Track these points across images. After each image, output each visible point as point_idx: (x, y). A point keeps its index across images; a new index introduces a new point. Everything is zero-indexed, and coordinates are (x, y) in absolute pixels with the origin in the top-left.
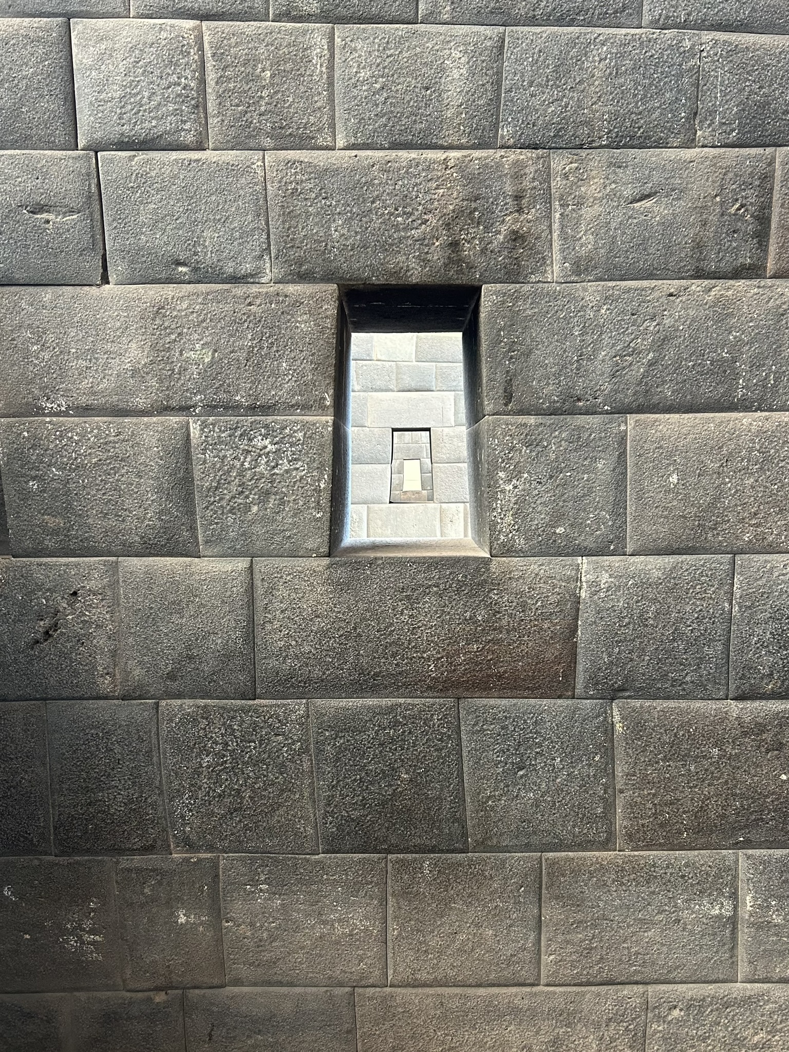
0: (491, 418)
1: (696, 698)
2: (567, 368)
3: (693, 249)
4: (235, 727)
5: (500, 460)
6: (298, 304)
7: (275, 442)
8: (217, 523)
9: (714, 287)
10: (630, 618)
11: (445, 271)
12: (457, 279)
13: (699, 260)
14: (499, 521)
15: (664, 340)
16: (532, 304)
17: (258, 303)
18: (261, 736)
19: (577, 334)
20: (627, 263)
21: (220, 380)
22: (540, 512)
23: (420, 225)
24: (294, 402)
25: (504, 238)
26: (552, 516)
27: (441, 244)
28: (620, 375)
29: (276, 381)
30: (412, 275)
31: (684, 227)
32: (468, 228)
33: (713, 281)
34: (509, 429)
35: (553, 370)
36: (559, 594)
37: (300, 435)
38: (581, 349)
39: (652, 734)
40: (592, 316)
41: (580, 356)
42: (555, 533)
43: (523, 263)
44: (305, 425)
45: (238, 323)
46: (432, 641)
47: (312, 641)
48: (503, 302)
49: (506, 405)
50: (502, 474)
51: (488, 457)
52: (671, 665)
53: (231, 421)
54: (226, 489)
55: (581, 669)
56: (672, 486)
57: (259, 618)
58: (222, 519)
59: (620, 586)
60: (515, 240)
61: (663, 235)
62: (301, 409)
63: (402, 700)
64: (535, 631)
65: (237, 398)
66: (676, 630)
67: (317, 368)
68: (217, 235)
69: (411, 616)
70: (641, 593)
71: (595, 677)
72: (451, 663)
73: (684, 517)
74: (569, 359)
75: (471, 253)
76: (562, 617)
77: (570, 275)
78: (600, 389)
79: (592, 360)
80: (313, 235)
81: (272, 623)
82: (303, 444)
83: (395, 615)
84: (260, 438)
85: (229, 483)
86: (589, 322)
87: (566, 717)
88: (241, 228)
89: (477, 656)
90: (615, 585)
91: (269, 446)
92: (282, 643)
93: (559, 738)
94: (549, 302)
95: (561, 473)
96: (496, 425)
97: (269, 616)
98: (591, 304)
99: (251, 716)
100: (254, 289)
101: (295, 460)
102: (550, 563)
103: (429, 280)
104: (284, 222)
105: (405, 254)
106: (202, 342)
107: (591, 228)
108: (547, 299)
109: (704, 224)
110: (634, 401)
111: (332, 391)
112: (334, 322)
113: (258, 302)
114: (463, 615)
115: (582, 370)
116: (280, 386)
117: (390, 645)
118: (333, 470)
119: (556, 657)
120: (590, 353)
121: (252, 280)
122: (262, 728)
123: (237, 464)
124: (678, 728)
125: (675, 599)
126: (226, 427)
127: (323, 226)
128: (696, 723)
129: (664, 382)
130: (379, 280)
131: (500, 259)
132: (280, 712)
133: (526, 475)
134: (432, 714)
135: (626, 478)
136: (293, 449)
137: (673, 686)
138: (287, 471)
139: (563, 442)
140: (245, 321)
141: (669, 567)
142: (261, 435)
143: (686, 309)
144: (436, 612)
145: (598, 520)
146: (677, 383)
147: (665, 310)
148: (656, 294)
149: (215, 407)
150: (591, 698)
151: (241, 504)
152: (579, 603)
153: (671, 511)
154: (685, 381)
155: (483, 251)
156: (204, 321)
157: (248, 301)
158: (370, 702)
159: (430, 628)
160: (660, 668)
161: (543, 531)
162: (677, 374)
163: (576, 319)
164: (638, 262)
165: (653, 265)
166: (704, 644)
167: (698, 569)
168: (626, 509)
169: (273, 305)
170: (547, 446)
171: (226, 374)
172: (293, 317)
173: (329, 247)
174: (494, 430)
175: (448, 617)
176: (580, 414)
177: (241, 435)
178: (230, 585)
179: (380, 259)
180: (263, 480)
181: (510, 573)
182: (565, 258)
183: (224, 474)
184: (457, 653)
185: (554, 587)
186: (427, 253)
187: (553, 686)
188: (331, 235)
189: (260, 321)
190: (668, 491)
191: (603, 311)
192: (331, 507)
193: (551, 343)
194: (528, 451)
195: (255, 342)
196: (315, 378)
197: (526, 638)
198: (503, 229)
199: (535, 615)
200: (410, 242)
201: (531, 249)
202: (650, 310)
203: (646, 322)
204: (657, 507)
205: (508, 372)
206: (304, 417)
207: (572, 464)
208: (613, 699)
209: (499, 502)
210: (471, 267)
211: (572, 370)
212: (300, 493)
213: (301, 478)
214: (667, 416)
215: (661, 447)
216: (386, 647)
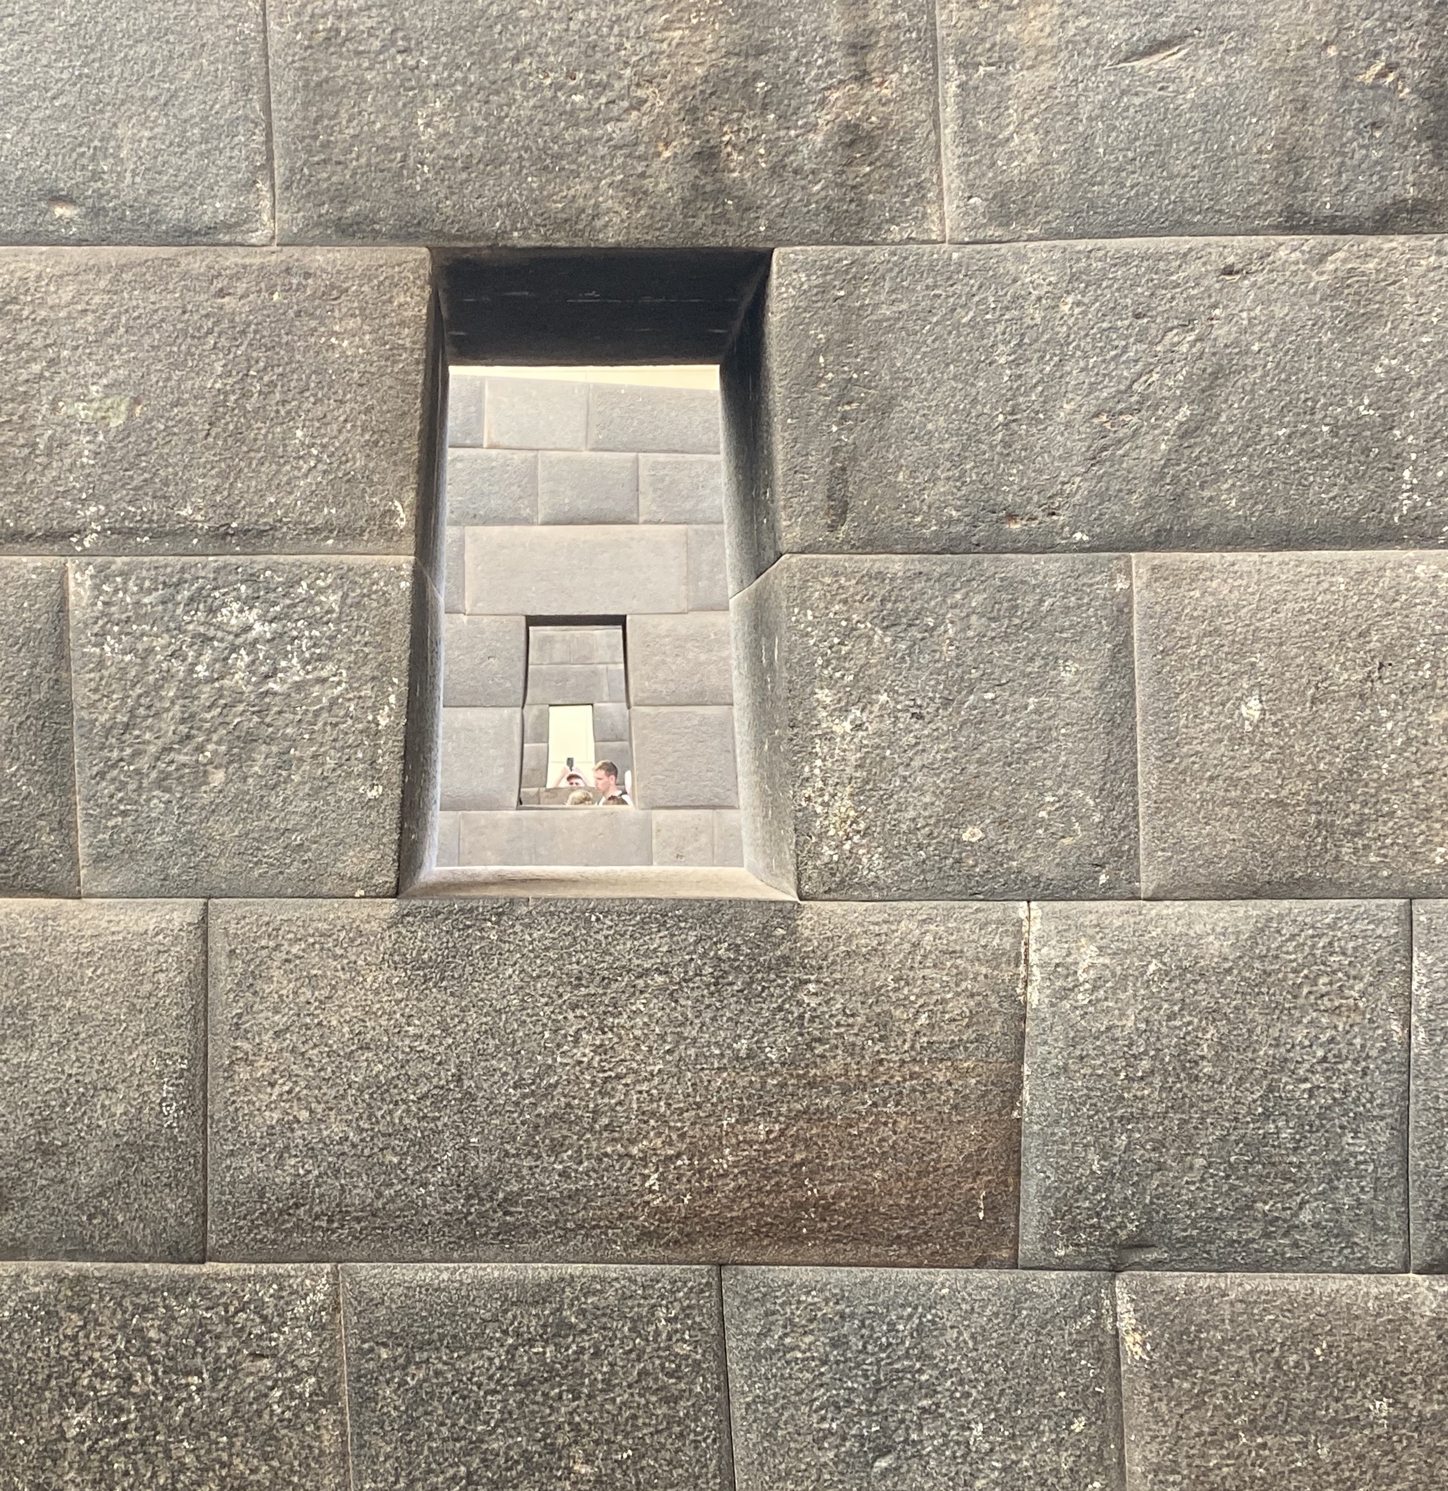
0: (795, 559)
1: (1324, 1268)
2: (979, 441)
3: (1278, 164)
4: (152, 1334)
5: (820, 662)
6: (335, 293)
7: (270, 615)
8: (124, 813)
9: (1332, 252)
10: (1153, 1058)
11: (685, 217)
12: (714, 235)
13: (1292, 189)
14: (819, 809)
15: (1215, 375)
16: (892, 291)
17: (240, 292)
18: (217, 1359)
19: (1002, 360)
20: (1120, 197)
21: (144, 470)
22: (921, 790)
23: (627, 111)
24: (319, 521)
25: (826, 141)
26: (951, 797)
27: (675, 155)
28: (1111, 458)
29: (278, 472)
30: (606, 226)
31: (1253, 114)
32: (739, 119)
33: (1329, 239)
34: (841, 587)
35: (947, 445)
36: (972, 995)
37: (333, 599)
38: (1014, 396)
39: (1216, 1363)
40: (1038, 320)
41: (1012, 414)
42: (958, 840)
43: (871, 197)
44: (344, 576)
45: (193, 337)
46: (653, 1114)
47: (349, 1110)
48: (824, 289)
49: (833, 528)
50: (824, 695)
51: (791, 651)
52: (1261, 1179)
53: (166, 566)
54: (150, 728)
55: (1033, 1191)
56: (1247, 727)
57: (219, 1053)
58: (136, 803)
59: (1126, 978)
60: (852, 143)
61: (1204, 131)
62: (337, 538)
63: (575, 1269)
64: (914, 1090)
65: (183, 513)
66: (1270, 1088)
67: (376, 443)
68: (147, 134)
69: (599, 1049)
70: (1178, 995)
71: (1069, 1211)
72: (701, 1171)
73: (1280, 803)
74: (984, 420)
75: (747, 175)
76: (980, 1054)
77: (985, 225)
78: (1061, 493)
79: (1040, 422)
80: (373, 134)
81: (251, 1064)
82: (338, 621)
83: (559, 1046)
84: (235, 606)
85: (156, 715)
86: (1032, 334)
87: (996, 1315)
88: (205, 119)
89: (766, 1152)
90: (1114, 975)
91: (258, 627)
92: (276, 1115)
93: (980, 1370)
94: (935, 286)
95: (971, 692)
96: (808, 576)
97: (246, 1046)
98: (1035, 293)
99: (194, 1306)
100: (233, 258)
101: (320, 658)
102: (947, 917)
103: (647, 239)
104: (306, 105)
105: (590, 178)
106: (105, 381)
107: (1033, 117)
108: (930, 281)
109: (1302, 106)
110: (1146, 521)
111: (412, 495)
112: (421, 336)
113: (241, 287)
114: (730, 1047)
115: (1018, 446)
116: (288, 483)
117: (547, 1125)
118: (409, 685)
119: (967, 1159)
120: (1037, 406)
121: (227, 238)
122: (218, 1337)
123: (179, 668)
124: (1282, 1345)
125: (1268, 1010)
126: (154, 580)
127: (396, 114)
128: (1330, 1333)
129: (1219, 475)
130: (528, 238)
131: (817, 187)
132: (267, 1295)
133: (883, 698)
134: (654, 1306)
135: (1133, 707)
136: (315, 633)
137: (1267, 1235)
138: (299, 686)
139: (974, 618)
140: (210, 332)
141: (1247, 929)
142: (238, 599)
143: (1267, 302)
144: (662, 1037)
145: (1065, 808)
146: (1252, 478)
147: (1215, 306)
148: (1193, 268)
149: (132, 533)
150: (1062, 1265)
151: (184, 765)
152: (1024, 1018)
153: (1247, 788)
154: (1270, 473)
155: (777, 170)
156: (110, 331)
157: (218, 284)
158: (493, 1271)
159: (646, 1079)
160: (1233, 1188)
161: (930, 835)
162: (1251, 457)
163: (1000, 328)
164: (1147, 194)
165: (1183, 201)
166: (1342, 1127)
167: (1320, 936)
168: (1134, 782)
169: (276, 297)
170: (934, 629)
171: (161, 456)
172: (322, 324)
173: (411, 162)
174: (803, 587)
175: (692, 1051)
176: (1016, 551)
177: (191, 599)
178: (150, 967)
179: (532, 190)
180: (241, 708)
181: (849, 939)
182: (971, 186)
183: (147, 694)
184: (716, 1144)
185: (961, 976)
186: (643, 175)
187: (962, 1235)
188: (416, 135)
189: (243, 332)
190: (1239, 740)
191: (1066, 309)
192: (405, 772)
193: (940, 383)
194: (888, 640)
195: (230, 381)
196: (371, 465)
197: (891, 1108)
198: (823, 118)
199: (912, 1047)
200: (602, 150)
201: (889, 165)
202: (1180, 304)
203: (1170, 335)
204: (1211, 779)
205: (836, 450)
206: (343, 557)
207: (998, 671)
208: (1115, 1270)
209: (819, 762)
210: (746, 207)
211: (992, 447)
212: (328, 738)
213: (333, 702)
214: (1229, 557)
215: (1217, 631)
216: (536, 1127)
